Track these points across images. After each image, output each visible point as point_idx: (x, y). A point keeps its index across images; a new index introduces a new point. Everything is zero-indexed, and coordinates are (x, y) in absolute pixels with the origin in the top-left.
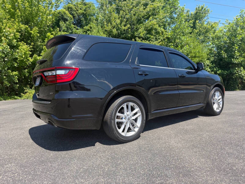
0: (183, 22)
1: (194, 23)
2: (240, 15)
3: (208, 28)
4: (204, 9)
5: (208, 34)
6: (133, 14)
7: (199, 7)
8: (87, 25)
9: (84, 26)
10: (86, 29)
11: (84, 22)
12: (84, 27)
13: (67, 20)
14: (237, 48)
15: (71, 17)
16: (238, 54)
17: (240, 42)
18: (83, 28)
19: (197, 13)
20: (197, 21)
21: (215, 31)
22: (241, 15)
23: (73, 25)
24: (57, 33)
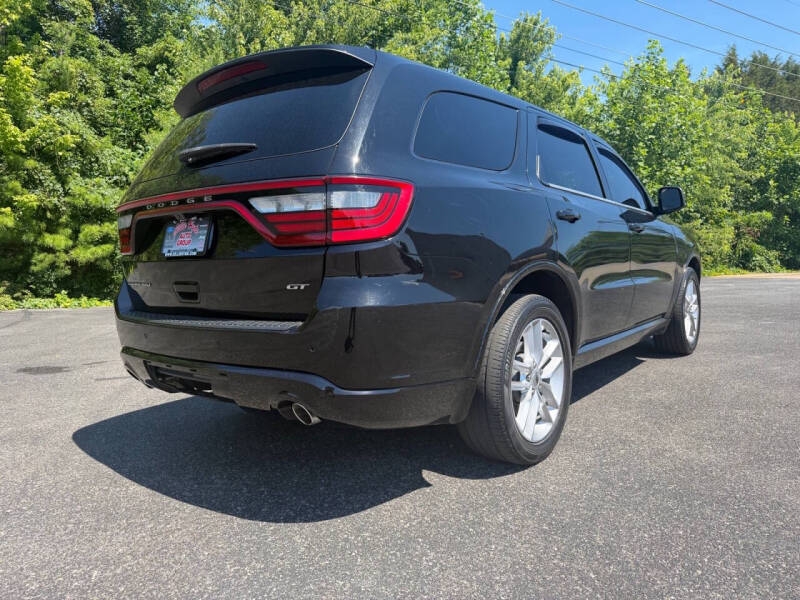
0: (491, 61)
1: (514, 69)
2: (646, 55)
3: (553, 88)
4: (538, 26)
5: (553, 105)
6: (336, 18)
7: (526, 20)
8: (149, 43)
9: (139, 46)
10: (146, 57)
11: (138, 30)
12: (138, 50)
13: (71, 16)
14: (644, 152)
15: (85, 8)
16: (645, 173)
17: (650, 137)
18: (134, 53)
19: (519, 37)
20: (522, 64)
21: (574, 98)
22: (651, 57)
23: (96, 38)
24: (43, 61)
